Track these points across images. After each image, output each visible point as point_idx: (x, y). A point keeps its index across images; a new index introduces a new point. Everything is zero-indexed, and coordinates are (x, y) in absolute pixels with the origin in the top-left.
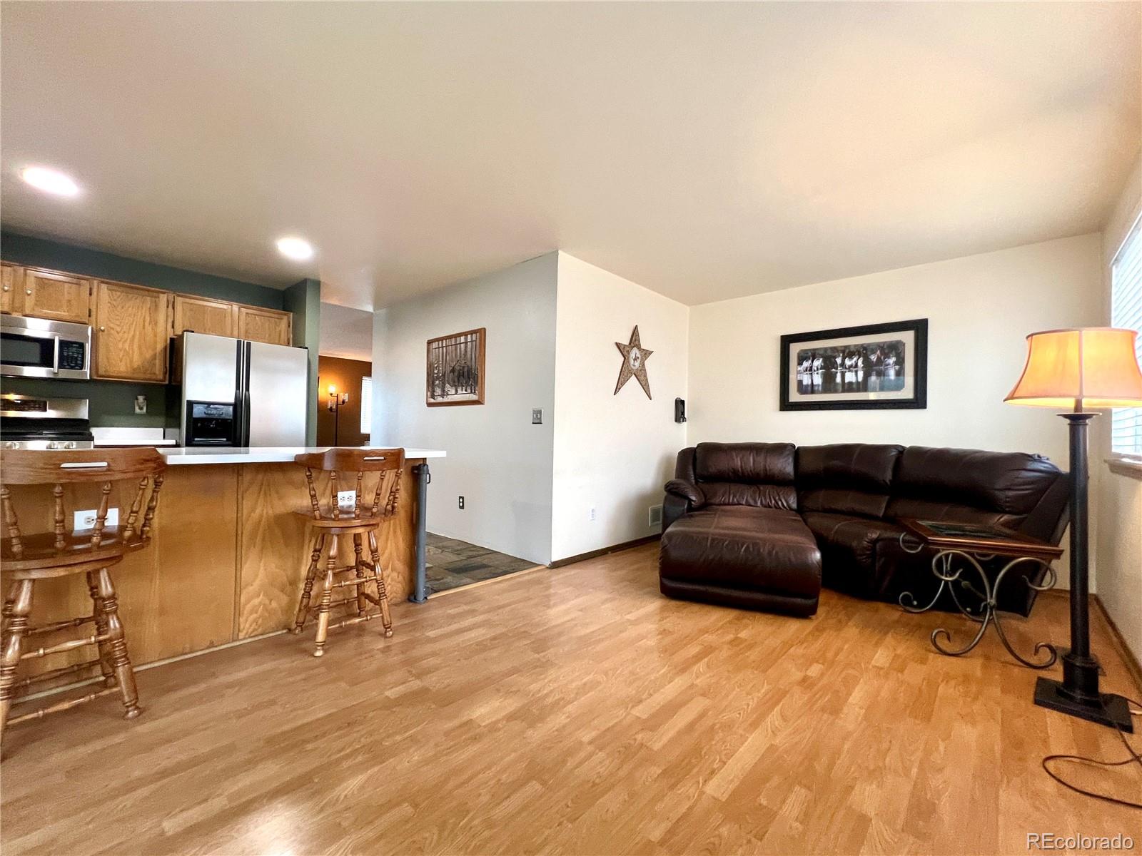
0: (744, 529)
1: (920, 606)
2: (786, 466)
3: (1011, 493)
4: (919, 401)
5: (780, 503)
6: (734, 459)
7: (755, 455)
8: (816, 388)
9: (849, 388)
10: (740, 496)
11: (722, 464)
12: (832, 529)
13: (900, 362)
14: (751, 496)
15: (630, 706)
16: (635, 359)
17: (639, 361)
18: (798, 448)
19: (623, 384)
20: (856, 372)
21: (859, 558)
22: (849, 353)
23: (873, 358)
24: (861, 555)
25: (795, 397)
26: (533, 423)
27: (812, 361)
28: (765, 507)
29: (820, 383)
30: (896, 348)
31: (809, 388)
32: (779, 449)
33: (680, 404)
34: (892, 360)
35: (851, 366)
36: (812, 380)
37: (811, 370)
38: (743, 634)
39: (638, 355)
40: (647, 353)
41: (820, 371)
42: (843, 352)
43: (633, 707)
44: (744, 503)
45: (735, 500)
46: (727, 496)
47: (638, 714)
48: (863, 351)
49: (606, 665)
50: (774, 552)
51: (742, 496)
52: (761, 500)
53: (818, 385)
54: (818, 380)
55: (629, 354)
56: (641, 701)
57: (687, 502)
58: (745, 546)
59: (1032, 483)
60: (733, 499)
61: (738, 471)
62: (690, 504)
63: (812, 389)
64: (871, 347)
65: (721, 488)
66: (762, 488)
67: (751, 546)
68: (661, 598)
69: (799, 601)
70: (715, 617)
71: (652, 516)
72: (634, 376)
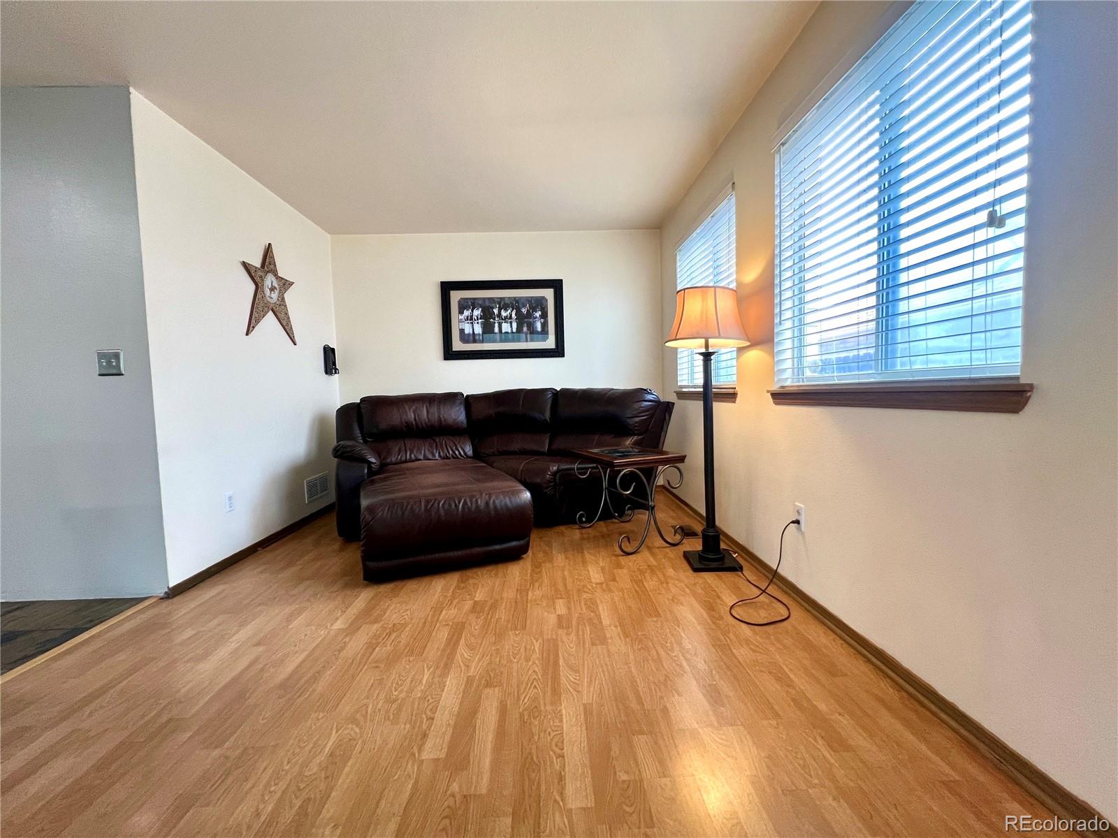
0: (454, 484)
1: (589, 520)
2: (458, 415)
3: (637, 419)
4: (558, 352)
5: (457, 452)
6: (406, 412)
7: (428, 405)
8: (477, 337)
9: (505, 337)
10: (417, 452)
11: (395, 418)
12: (518, 470)
13: (544, 315)
14: (429, 450)
15: (416, 750)
16: (272, 289)
17: (277, 292)
18: (467, 396)
19: (258, 322)
20: (511, 323)
21: (545, 491)
22: (504, 304)
23: (524, 310)
24: (547, 488)
25: (458, 346)
26: (100, 375)
27: (472, 311)
28: (444, 458)
29: (481, 333)
30: (540, 304)
31: (471, 338)
32: (451, 398)
33: (329, 353)
34: (538, 314)
35: (506, 317)
36: (473, 330)
37: (471, 319)
38: (479, 596)
39: (275, 284)
40: (286, 285)
41: (480, 321)
42: (499, 303)
43: (420, 750)
44: (422, 457)
45: (413, 456)
46: (403, 453)
47: (432, 756)
48: (515, 304)
49: (346, 708)
50: (492, 501)
51: (419, 450)
52: (439, 453)
53: (479, 334)
54: (478, 329)
55: (263, 280)
56: (425, 736)
57: (366, 466)
58: (463, 501)
59: (647, 411)
60: (410, 455)
61: (412, 423)
62: (370, 468)
63: (473, 338)
64: (522, 300)
65: (395, 447)
66: (437, 440)
67: (468, 500)
68: (367, 586)
69: (514, 544)
70: (439, 588)
71: (309, 491)
72: (271, 312)
